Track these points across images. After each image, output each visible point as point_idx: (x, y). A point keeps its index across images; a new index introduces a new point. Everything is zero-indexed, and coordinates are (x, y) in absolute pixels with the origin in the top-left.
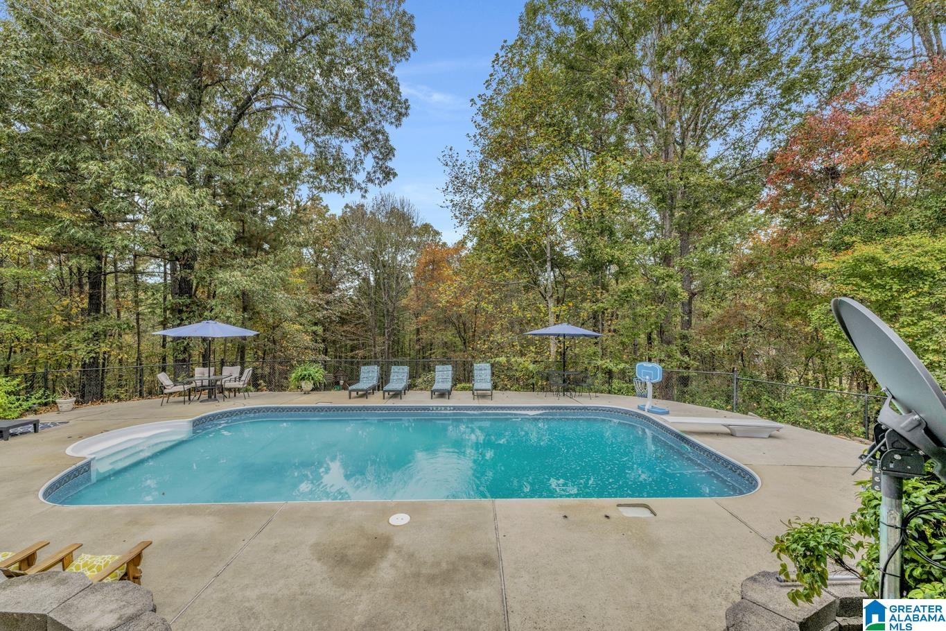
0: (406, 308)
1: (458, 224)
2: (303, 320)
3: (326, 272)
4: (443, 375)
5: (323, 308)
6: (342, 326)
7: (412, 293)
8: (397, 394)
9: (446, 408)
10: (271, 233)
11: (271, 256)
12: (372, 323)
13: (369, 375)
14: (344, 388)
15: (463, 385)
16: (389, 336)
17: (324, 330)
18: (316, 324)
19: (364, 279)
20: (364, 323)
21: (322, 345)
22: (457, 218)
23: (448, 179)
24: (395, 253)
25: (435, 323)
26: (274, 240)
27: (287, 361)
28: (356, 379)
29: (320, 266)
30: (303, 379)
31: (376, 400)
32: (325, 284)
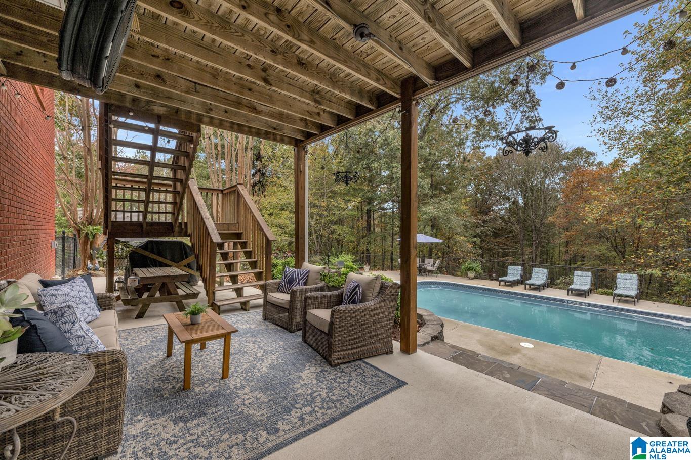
0: (553, 224)
1: (607, 150)
2: (467, 234)
3: (483, 200)
4: (582, 279)
5: (481, 225)
6: (495, 238)
7: (559, 210)
8: (537, 288)
9: (581, 303)
10: (448, 180)
11: (449, 195)
12: (521, 236)
13: (514, 272)
14: (497, 280)
15: (606, 290)
16: (536, 247)
17: (481, 241)
18: (475, 236)
19: (514, 203)
20: (513, 236)
21: (480, 252)
22: (605, 144)
23: (596, 110)
24: (545, 177)
25: (583, 238)
26: (450, 184)
27: (456, 259)
28: (505, 274)
29: (479, 195)
30: (469, 270)
31: (520, 289)
32: (482, 208)
